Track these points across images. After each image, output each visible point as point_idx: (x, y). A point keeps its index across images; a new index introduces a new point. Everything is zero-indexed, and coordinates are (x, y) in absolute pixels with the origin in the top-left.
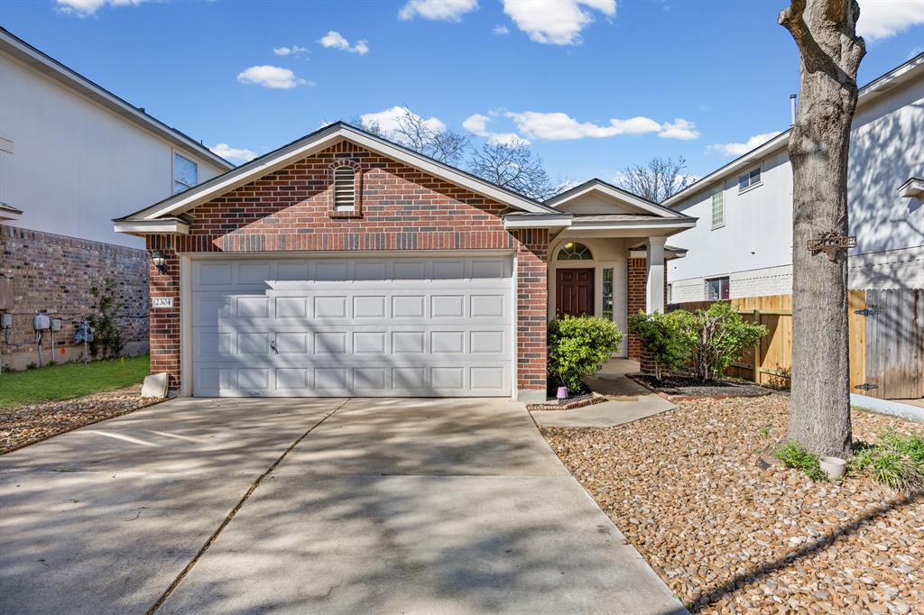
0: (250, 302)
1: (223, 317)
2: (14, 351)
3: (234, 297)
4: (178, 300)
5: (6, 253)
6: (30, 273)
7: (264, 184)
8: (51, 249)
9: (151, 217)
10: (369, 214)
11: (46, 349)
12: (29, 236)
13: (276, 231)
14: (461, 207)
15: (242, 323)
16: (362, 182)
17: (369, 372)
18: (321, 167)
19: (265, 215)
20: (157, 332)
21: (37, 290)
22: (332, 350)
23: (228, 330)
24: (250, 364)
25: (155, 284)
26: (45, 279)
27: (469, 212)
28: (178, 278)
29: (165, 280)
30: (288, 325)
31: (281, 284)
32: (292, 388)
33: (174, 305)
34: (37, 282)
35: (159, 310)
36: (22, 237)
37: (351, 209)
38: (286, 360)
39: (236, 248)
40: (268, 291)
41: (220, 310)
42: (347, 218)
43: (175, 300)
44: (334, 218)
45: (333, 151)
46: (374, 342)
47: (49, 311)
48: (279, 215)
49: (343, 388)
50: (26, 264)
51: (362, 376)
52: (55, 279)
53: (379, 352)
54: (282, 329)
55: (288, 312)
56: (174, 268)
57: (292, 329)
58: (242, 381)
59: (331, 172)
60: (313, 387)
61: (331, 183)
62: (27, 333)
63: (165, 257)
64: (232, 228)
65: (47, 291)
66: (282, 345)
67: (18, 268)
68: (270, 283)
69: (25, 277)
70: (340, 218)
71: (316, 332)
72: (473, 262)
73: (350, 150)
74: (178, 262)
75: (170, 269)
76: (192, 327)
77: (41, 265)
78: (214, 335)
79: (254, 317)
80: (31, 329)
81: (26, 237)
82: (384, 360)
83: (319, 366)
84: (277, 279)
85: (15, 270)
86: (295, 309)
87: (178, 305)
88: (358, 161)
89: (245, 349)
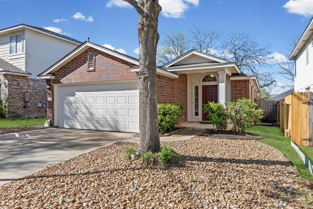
0: (71, 99)
1: (65, 103)
2: (31, 113)
3: (68, 97)
4: (53, 98)
5: (29, 86)
6: (36, 91)
7: (72, 62)
8: (43, 84)
9: (45, 74)
10: (97, 70)
11: (41, 113)
12: (36, 81)
13: (74, 77)
14: (122, 65)
15: (70, 105)
16: (95, 59)
17: (101, 122)
18: (85, 55)
19: (72, 72)
20: (49, 108)
21: (38, 96)
22: (91, 114)
23: (66, 107)
24: (71, 118)
25: (48, 94)
26: (41, 93)
27: (125, 67)
28: (53, 92)
29: (50, 92)
30: (80, 106)
31: (78, 93)
32: (82, 126)
33: (52, 100)
34: (38, 94)
35: (49, 101)
36: (34, 81)
37: (92, 68)
38: (80, 117)
39: (65, 82)
40: (75, 95)
41: (64, 101)
42: (91, 71)
43: (52, 98)
44: (88, 72)
45: (88, 50)
46: (102, 112)
47: (42, 102)
48: (75, 72)
49: (94, 127)
50: (35, 89)
51: (99, 123)
52: (44, 93)
53: (103, 115)
54: (79, 107)
55: (81, 102)
56: (52, 89)
57: (81, 107)
58: (69, 123)
59: (87, 57)
60: (86, 126)
61: (87, 60)
62: (35, 108)
63: (50, 86)
64: (64, 76)
65: (42, 96)
66: (79, 112)
67: (33, 90)
68: (76, 93)
69: (35, 92)
70: (90, 71)
71: (87, 108)
72: (129, 84)
73: (92, 49)
74: (53, 87)
75: (51, 89)
76: (58, 106)
77: (40, 89)
78: (63, 109)
79: (73, 104)
80: (36, 107)
81: (35, 81)
82: (105, 118)
83: (88, 120)
84: (77, 92)
85: (32, 90)
86: (82, 101)
87: (53, 100)
88: (94, 53)
89: (70, 114)
